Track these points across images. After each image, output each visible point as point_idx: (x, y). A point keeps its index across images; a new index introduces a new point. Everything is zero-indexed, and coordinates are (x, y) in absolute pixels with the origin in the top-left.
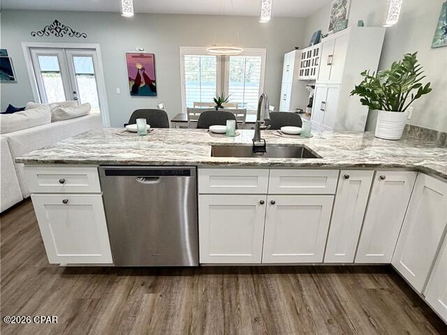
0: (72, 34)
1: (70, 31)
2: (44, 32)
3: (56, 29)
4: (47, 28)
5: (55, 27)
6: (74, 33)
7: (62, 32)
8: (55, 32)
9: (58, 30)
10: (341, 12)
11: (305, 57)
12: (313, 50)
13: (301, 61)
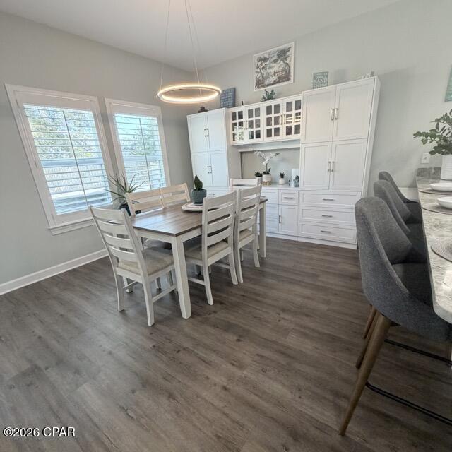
10: (278, 67)
11: (241, 117)
12: (263, 106)
13: (231, 122)
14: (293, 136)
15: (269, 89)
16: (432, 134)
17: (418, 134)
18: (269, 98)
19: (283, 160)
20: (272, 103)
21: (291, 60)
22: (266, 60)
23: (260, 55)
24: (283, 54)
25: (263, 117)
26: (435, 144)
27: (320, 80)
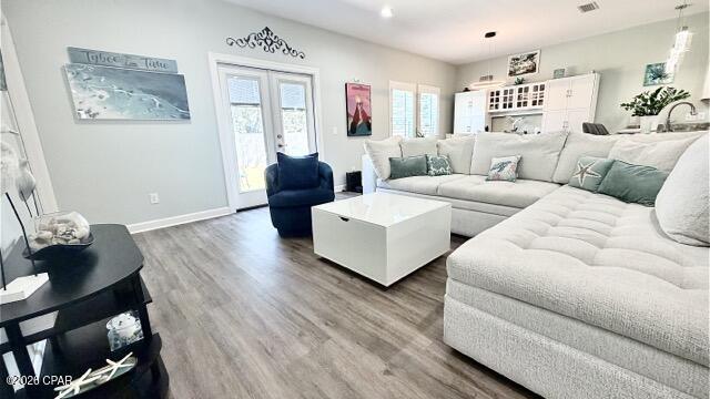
0: (287, 51)
1: (284, 47)
2: (247, 41)
3: (265, 40)
4: (253, 36)
5: (265, 36)
6: (289, 49)
7: (273, 46)
8: (264, 44)
9: (269, 42)
10: (528, 64)
11: (498, 94)
12: (516, 88)
13: (490, 97)
14: (537, 107)
15: (520, 77)
16: (632, 106)
17: (623, 105)
18: (520, 83)
19: (526, 122)
20: (522, 86)
21: (537, 59)
22: (517, 59)
23: (515, 57)
24: (531, 57)
25: (516, 94)
26: (633, 110)
27: (559, 74)
